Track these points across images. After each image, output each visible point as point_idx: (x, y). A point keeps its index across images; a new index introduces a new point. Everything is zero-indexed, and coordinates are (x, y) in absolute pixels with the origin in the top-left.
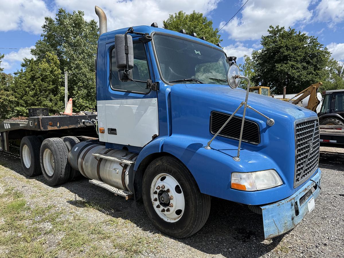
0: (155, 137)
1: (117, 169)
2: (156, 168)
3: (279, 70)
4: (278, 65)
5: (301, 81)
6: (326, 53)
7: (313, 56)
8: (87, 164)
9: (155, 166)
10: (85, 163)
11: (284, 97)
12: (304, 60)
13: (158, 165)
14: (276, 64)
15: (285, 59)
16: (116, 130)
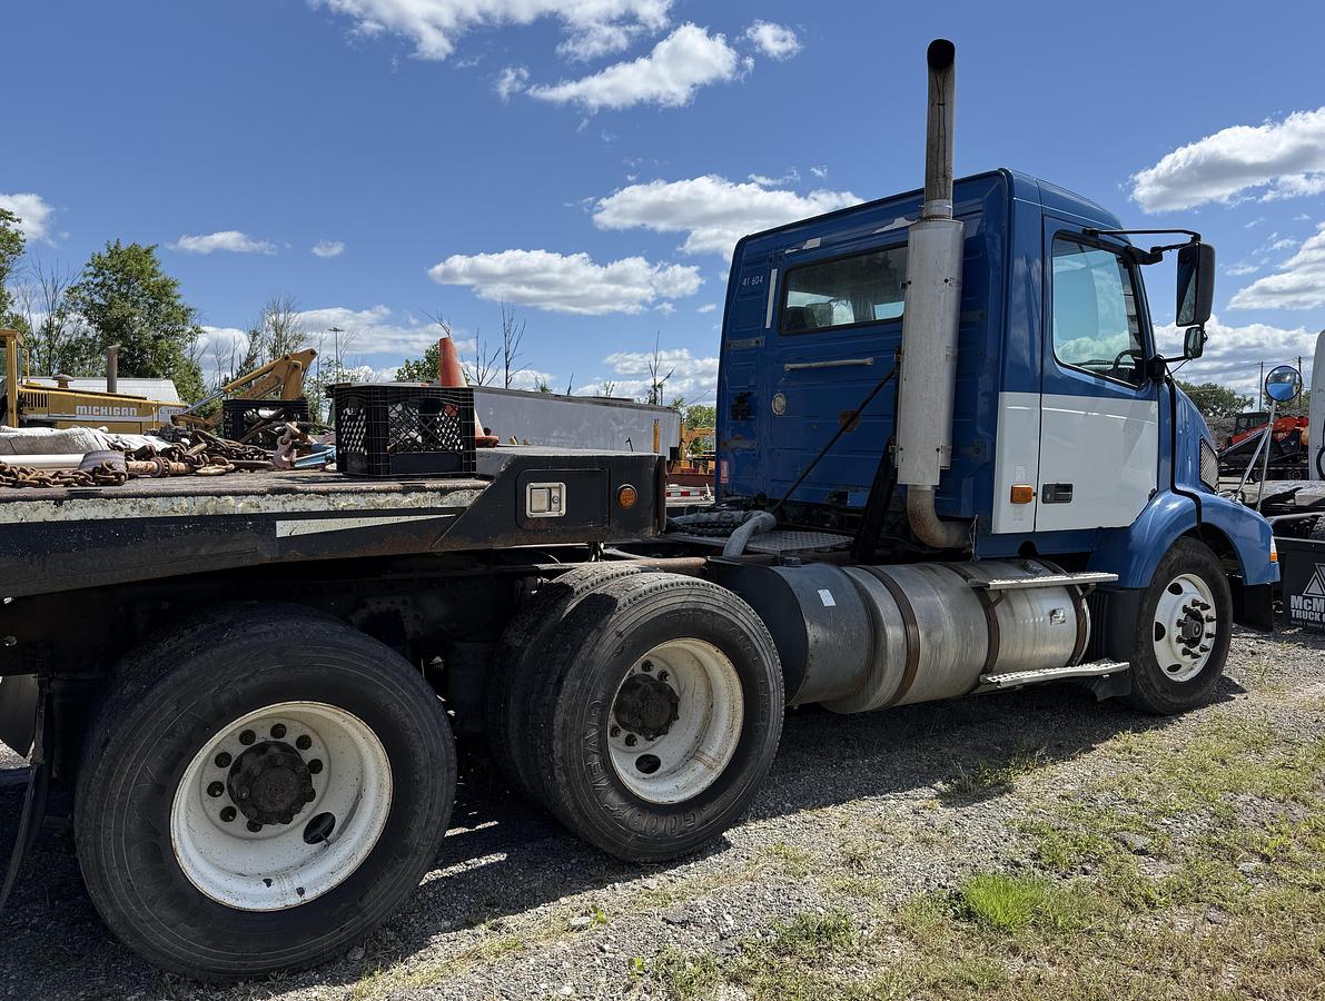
0: (1152, 496)
1: (1057, 612)
10: (928, 637)
11: (111, 387)
16: (1068, 488)
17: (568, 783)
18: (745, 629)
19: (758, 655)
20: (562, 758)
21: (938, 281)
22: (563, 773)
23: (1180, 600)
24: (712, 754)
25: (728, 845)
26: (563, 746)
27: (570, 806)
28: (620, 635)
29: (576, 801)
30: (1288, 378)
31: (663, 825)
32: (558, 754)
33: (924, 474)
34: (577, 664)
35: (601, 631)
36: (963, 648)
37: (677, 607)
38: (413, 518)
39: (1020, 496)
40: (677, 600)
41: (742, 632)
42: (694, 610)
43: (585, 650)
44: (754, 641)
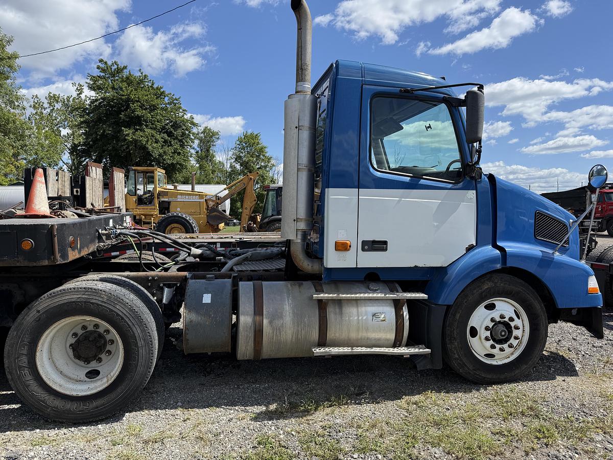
0: (470, 248)
1: (379, 314)
2: (484, 293)
3: (129, 138)
4: (126, 131)
5: (163, 163)
6: (193, 124)
7: (176, 126)
8: (278, 323)
9: (480, 291)
10: (270, 323)
11: (193, 189)
12: (163, 130)
13: (486, 288)
14: (123, 128)
15: (136, 122)
16: (385, 243)
17: (12, 379)
18: (120, 314)
19: (130, 327)
21: (292, 128)
22: (9, 374)
23: (491, 314)
24: (112, 374)
28: (38, 312)
29: (17, 388)
31: (69, 406)
33: (288, 233)
35: (29, 309)
36: (298, 331)
37: (73, 300)
39: (342, 247)
40: (75, 296)
41: (118, 315)
42: (85, 302)
43: (20, 318)
44: (127, 320)
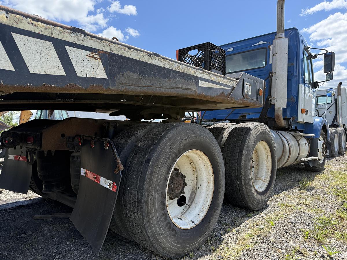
1: (306, 143)
16: (308, 111)
17: (245, 184)
20: (244, 176)
22: (244, 181)
23: (321, 142)
24: (263, 177)
25: (269, 205)
26: (244, 172)
27: (245, 192)
28: (254, 138)
29: (246, 190)
30: (330, 92)
31: (261, 198)
32: (243, 175)
33: (283, 104)
34: (246, 146)
35: (249, 136)
36: (296, 151)
37: (263, 131)
38: (225, 88)
39: (303, 111)
40: (262, 128)
42: (265, 132)
43: (247, 142)
